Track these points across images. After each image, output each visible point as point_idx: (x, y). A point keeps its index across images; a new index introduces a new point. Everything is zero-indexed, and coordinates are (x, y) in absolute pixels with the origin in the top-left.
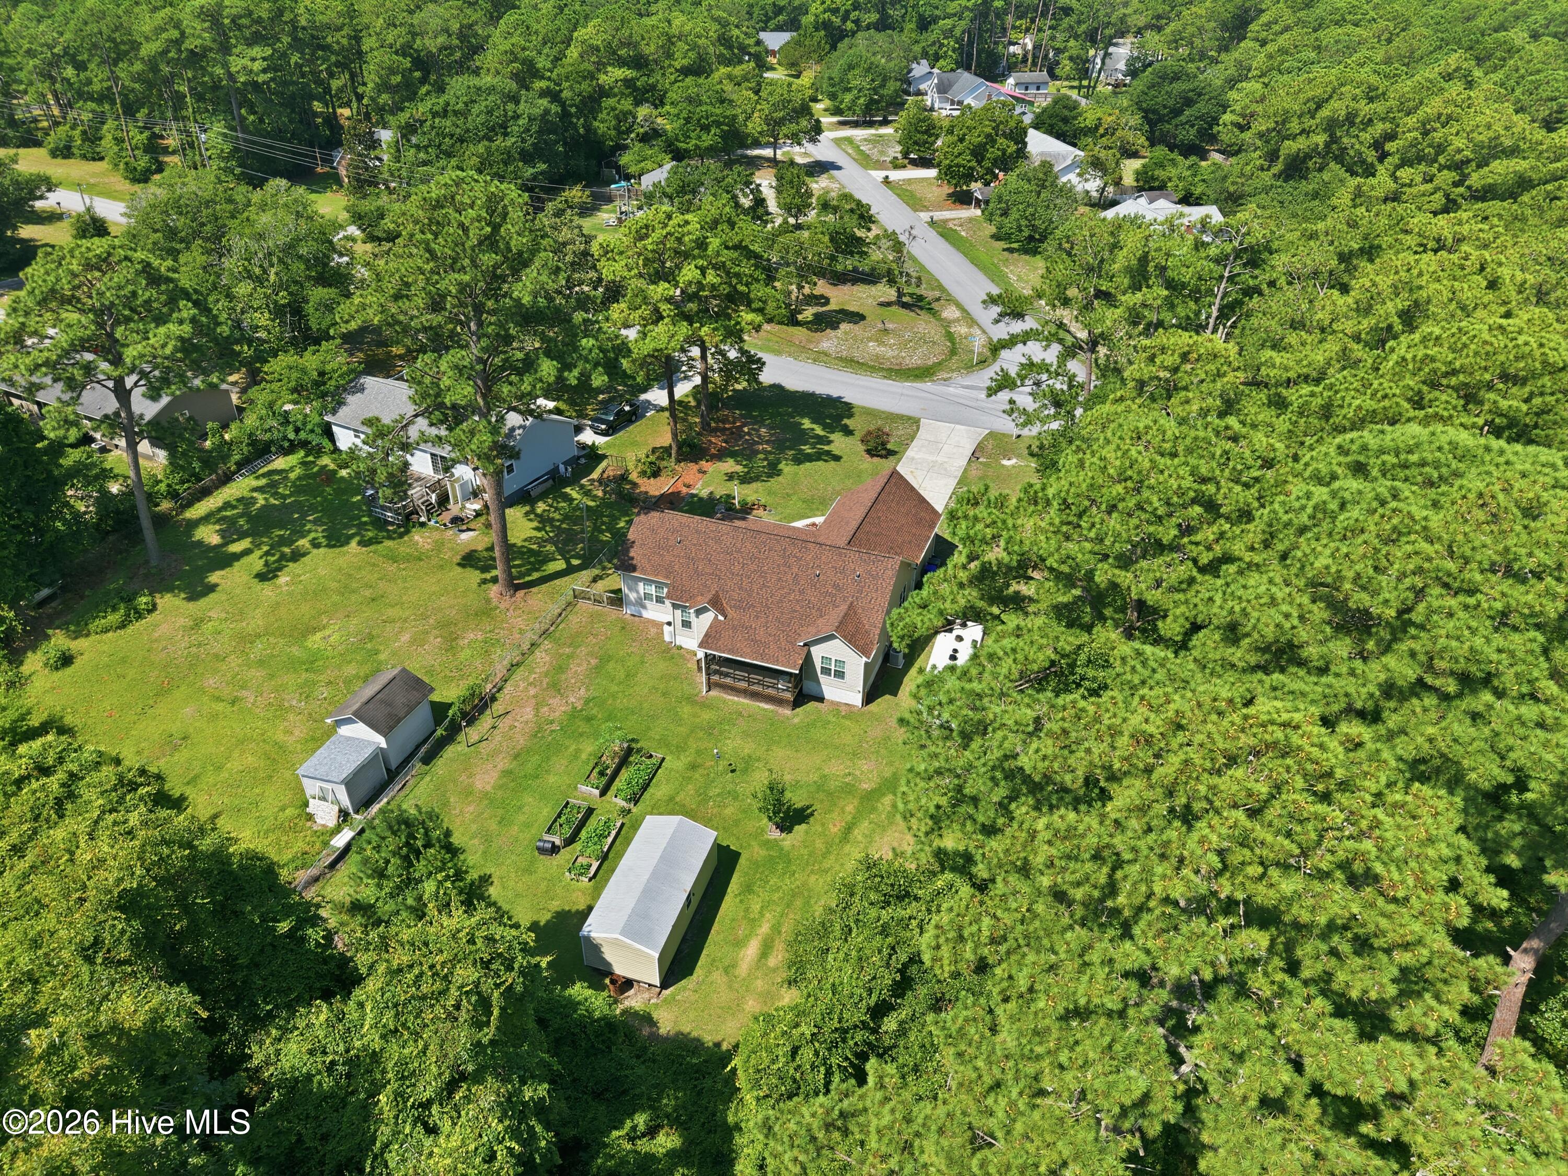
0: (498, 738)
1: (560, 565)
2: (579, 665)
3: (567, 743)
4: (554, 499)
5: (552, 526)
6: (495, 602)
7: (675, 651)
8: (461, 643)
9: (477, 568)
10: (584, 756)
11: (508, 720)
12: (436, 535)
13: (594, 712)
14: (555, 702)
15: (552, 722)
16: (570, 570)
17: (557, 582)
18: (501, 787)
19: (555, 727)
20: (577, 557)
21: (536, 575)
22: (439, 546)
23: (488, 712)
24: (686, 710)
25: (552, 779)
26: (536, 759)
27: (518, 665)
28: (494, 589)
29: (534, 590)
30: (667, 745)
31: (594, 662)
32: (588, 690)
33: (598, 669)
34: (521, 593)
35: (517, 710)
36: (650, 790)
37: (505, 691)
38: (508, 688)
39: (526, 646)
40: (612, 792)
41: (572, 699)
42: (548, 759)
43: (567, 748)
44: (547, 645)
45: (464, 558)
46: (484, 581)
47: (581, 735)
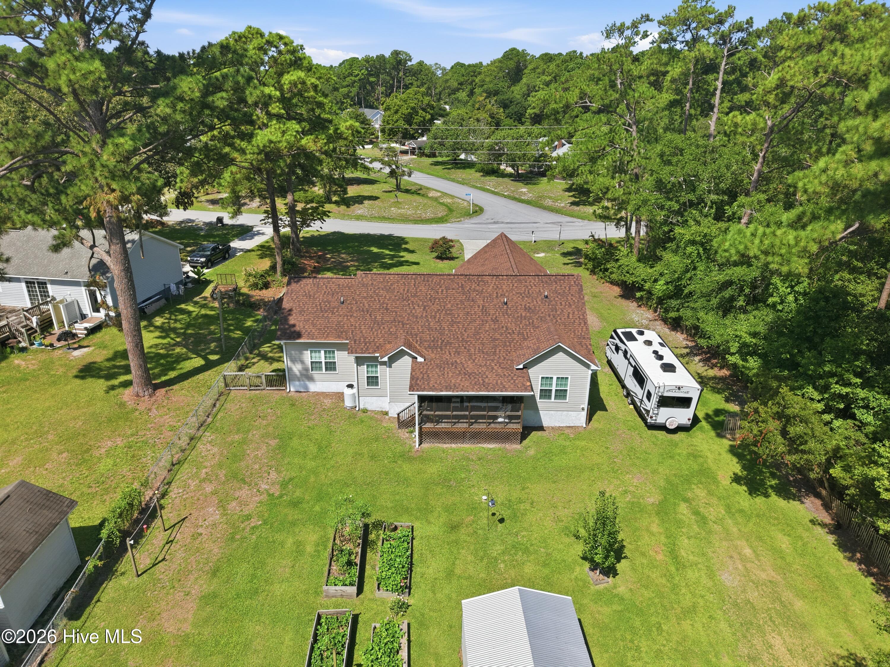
0: (180, 554)
1: (198, 362)
2: (258, 449)
3: (279, 537)
4: (171, 313)
5: (176, 333)
6: (131, 405)
7: (361, 415)
8: (96, 453)
9: (100, 377)
10: (309, 549)
11: (187, 529)
12: (42, 357)
13: (298, 493)
14: (244, 492)
15: (248, 517)
16: (209, 366)
17: (200, 376)
18: (206, 621)
19: (255, 522)
20: (213, 353)
21: (172, 374)
22: (47, 366)
23: (158, 522)
24: (407, 469)
25: (278, 589)
26: (244, 569)
27: (179, 462)
28: (127, 394)
29: (176, 387)
30: (407, 511)
31: (274, 443)
32: (278, 471)
33: (282, 448)
34: (161, 392)
35: (195, 514)
36: (417, 570)
37: (172, 495)
38: (174, 491)
39: (184, 442)
40: (369, 585)
41: (264, 486)
42: (263, 564)
43: (282, 544)
44: (208, 435)
45: (81, 371)
46: (113, 388)
47: (293, 524)
